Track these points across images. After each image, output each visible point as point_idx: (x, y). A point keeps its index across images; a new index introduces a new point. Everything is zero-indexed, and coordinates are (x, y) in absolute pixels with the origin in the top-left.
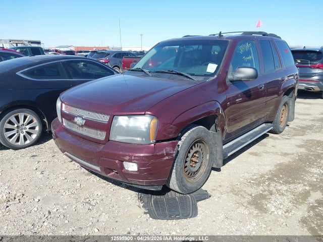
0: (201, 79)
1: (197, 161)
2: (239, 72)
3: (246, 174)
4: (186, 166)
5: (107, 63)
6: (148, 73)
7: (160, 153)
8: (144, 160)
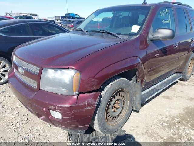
0: (126, 37)
1: (119, 107)
2: (158, 33)
3: (159, 116)
4: (109, 112)
5: (72, 27)
6: (85, 32)
7: (82, 104)
8: (66, 111)
